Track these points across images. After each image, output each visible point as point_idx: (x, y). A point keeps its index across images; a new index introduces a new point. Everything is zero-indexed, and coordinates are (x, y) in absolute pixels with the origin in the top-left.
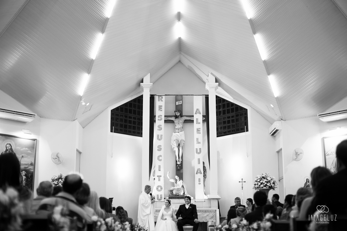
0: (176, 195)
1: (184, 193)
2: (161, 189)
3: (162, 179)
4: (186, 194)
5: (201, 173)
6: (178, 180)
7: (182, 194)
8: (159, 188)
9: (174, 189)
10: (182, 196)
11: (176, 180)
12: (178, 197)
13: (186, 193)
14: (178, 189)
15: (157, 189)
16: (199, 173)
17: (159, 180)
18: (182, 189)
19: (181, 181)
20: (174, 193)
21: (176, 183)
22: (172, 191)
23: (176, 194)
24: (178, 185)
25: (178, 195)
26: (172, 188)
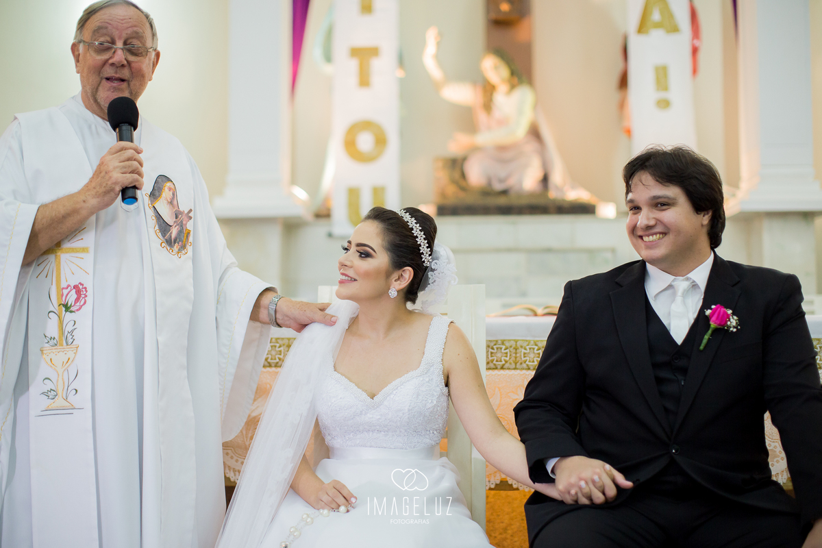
0: (487, 192)
1: (545, 180)
2: (381, 141)
3: (384, 69)
4: (557, 188)
5: (674, 29)
6: (502, 88)
7: (529, 181)
8: (365, 142)
9: (475, 149)
10: (532, 195)
11: (488, 89)
12: (502, 201)
13: (557, 178)
14: (502, 148)
15: (350, 144)
16: (658, 25)
17: (364, 80)
18: (531, 147)
19: (524, 95)
20: (476, 175)
21: (488, 106)
22: (456, 165)
23: (489, 183)
24: (503, 122)
25: (504, 192)
26: (456, 145)
